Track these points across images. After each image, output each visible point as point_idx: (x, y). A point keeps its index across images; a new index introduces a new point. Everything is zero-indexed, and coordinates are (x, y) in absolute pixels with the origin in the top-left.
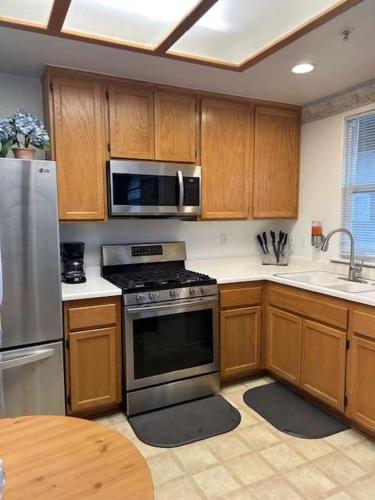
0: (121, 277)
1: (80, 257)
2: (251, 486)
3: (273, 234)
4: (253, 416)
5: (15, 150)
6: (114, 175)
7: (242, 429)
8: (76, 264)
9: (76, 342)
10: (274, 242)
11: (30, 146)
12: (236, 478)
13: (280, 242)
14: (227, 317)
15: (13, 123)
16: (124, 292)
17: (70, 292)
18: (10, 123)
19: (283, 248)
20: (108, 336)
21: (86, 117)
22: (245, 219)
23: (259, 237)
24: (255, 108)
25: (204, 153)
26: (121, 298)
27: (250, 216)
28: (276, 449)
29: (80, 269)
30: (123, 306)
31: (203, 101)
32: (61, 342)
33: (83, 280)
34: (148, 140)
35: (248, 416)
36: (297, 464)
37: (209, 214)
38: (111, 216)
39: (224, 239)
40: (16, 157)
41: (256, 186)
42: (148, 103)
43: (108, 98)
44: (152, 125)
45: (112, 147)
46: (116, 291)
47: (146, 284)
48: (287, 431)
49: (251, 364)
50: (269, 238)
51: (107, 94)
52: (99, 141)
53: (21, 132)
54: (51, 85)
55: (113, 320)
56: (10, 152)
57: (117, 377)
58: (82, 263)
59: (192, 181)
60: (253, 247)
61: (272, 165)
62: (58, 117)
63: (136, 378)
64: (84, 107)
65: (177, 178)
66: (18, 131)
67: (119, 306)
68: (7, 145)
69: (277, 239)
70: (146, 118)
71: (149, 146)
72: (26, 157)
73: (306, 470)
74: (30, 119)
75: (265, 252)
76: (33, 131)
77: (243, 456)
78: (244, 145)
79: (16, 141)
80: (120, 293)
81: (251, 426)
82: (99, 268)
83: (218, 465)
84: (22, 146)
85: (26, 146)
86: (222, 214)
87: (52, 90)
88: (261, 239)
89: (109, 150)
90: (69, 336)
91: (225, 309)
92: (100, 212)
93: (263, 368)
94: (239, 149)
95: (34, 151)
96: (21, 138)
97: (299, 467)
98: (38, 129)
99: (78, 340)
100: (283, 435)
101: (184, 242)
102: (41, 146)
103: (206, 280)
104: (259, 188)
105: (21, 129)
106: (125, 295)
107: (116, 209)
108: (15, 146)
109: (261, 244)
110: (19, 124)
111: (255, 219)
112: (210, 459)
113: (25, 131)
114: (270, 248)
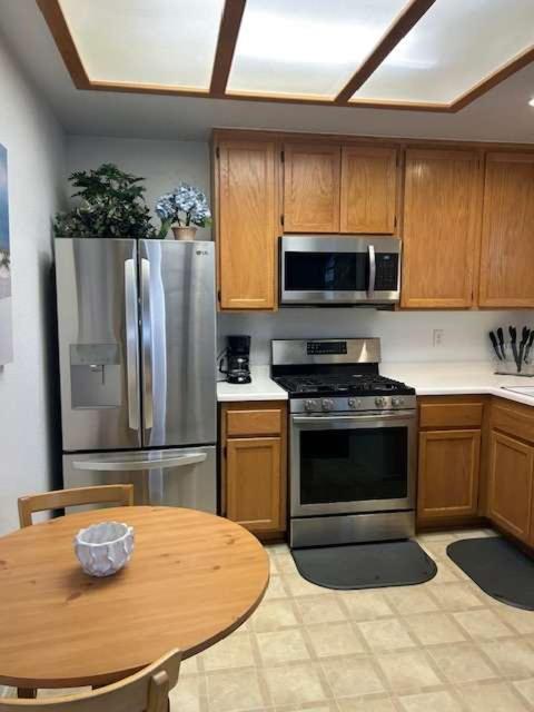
0: (290, 379)
1: (246, 353)
2: (429, 647)
3: (513, 332)
4: (454, 573)
5: (174, 229)
6: (287, 253)
7: (435, 584)
8: (240, 361)
9: (234, 452)
10: (513, 342)
11: (191, 224)
12: (411, 635)
13: (523, 343)
14: (428, 440)
15: (172, 200)
16: (291, 396)
17: (226, 392)
18: (171, 199)
19: (527, 352)
20: (270, 447)
21: (256, 186)
22: (467, 309)
23: (491, 335)
24: (485, 155)
25: (407, 221)
26: (286, 404)
27: (475, 304)
28: (476, 614)
29: (246, 367)
30: (289, 413)
31: (408, 151)
32: (214, 447)
33: (248, 380)
34: (331, 207)
35: (447, 570)
36: (499, 635)
37: (413, 302)
38: (281, 305)
39: (437, 338)
40: (176, 238)
41: (484, 263)
42: (333, 162)
43: (283, 161)
44: (337, 189)
45: (285, 219)
46: (282, 394)
47: (319, 388)
48: (496, 596)
49: (464, 507)
50: (507, 337)
51: (282, 154)
52: (271, 214)
53: (181, 209)
54: (218, 150)
55: (277, 429)
56: (170, 232)
57: (281, 500)
58: (248, 360)
59: (387, 257)
60: (483, 349)
61: (510, 233)
62: (223, 187)
63: (302, 503)
64: (254, 173)
65: (368, 254)
66: (178, 208)
67: (285, 413)
68: (166, 224)
69: (519, 338)
70: (330, 181)
71: (332, 216)
72: (187, 237)
73: (510, 644)
74: (192, 193)
75: (501, 357)
76: (194, 207)
77: (428, 613)
78: (468, 207)
79: (176, 219)
80: (287, 398)
81: (448, 584)
82: (268, 368)
83: (391, 617)
84: (183, 225)
85: (188, 225)
86: (431, 302)
87: (218, 156)
88: (495, 338)
89: (283, 223)
90: (227, 442)
91: (427, 429)
92: (268, 300)
93: (480, 514)
94: (461, 213)
95: (194, 230)
96: (182, 216)
97: (502, 640)
98: (199, 205)
99: (237, 449)
100: (490, 599)
101: (378, 339)
102: (202, 224)
103: (401, 389)
104: (489, 266)
105: (182, 205)
106: (292, 401)
107: (288, 296)
108: (176, 225)
109: (495, 345)
110: (180, 200)
111: (482, 308)
112: (384, 609)
113: (186, 207)
114: (509, 351)
